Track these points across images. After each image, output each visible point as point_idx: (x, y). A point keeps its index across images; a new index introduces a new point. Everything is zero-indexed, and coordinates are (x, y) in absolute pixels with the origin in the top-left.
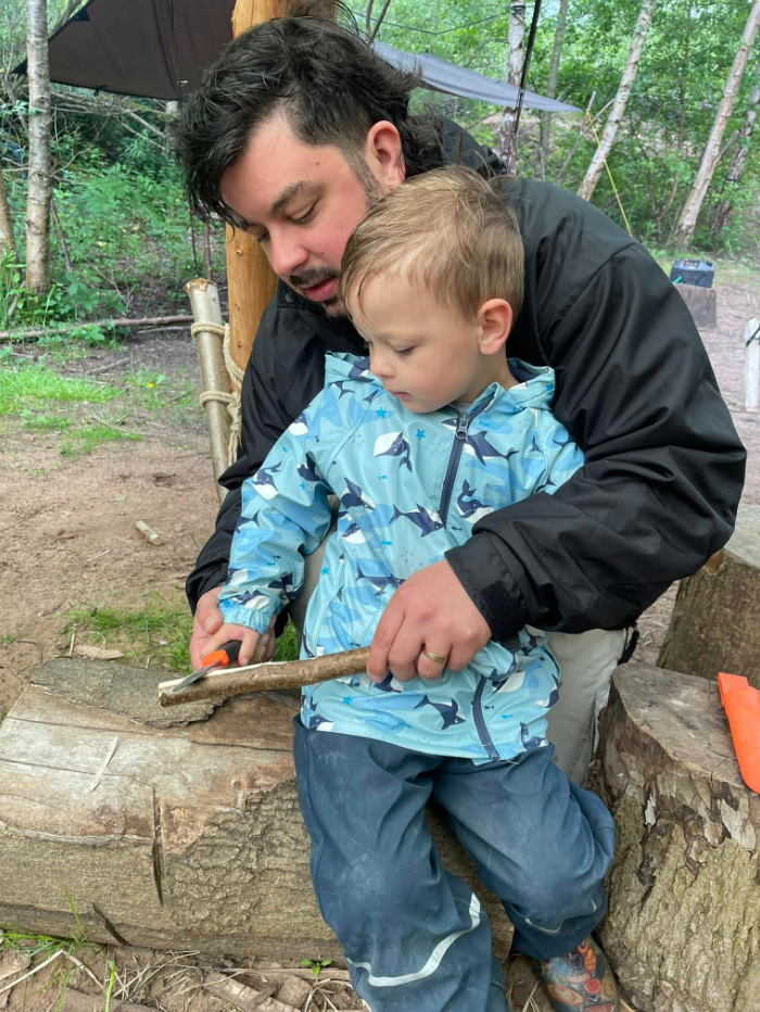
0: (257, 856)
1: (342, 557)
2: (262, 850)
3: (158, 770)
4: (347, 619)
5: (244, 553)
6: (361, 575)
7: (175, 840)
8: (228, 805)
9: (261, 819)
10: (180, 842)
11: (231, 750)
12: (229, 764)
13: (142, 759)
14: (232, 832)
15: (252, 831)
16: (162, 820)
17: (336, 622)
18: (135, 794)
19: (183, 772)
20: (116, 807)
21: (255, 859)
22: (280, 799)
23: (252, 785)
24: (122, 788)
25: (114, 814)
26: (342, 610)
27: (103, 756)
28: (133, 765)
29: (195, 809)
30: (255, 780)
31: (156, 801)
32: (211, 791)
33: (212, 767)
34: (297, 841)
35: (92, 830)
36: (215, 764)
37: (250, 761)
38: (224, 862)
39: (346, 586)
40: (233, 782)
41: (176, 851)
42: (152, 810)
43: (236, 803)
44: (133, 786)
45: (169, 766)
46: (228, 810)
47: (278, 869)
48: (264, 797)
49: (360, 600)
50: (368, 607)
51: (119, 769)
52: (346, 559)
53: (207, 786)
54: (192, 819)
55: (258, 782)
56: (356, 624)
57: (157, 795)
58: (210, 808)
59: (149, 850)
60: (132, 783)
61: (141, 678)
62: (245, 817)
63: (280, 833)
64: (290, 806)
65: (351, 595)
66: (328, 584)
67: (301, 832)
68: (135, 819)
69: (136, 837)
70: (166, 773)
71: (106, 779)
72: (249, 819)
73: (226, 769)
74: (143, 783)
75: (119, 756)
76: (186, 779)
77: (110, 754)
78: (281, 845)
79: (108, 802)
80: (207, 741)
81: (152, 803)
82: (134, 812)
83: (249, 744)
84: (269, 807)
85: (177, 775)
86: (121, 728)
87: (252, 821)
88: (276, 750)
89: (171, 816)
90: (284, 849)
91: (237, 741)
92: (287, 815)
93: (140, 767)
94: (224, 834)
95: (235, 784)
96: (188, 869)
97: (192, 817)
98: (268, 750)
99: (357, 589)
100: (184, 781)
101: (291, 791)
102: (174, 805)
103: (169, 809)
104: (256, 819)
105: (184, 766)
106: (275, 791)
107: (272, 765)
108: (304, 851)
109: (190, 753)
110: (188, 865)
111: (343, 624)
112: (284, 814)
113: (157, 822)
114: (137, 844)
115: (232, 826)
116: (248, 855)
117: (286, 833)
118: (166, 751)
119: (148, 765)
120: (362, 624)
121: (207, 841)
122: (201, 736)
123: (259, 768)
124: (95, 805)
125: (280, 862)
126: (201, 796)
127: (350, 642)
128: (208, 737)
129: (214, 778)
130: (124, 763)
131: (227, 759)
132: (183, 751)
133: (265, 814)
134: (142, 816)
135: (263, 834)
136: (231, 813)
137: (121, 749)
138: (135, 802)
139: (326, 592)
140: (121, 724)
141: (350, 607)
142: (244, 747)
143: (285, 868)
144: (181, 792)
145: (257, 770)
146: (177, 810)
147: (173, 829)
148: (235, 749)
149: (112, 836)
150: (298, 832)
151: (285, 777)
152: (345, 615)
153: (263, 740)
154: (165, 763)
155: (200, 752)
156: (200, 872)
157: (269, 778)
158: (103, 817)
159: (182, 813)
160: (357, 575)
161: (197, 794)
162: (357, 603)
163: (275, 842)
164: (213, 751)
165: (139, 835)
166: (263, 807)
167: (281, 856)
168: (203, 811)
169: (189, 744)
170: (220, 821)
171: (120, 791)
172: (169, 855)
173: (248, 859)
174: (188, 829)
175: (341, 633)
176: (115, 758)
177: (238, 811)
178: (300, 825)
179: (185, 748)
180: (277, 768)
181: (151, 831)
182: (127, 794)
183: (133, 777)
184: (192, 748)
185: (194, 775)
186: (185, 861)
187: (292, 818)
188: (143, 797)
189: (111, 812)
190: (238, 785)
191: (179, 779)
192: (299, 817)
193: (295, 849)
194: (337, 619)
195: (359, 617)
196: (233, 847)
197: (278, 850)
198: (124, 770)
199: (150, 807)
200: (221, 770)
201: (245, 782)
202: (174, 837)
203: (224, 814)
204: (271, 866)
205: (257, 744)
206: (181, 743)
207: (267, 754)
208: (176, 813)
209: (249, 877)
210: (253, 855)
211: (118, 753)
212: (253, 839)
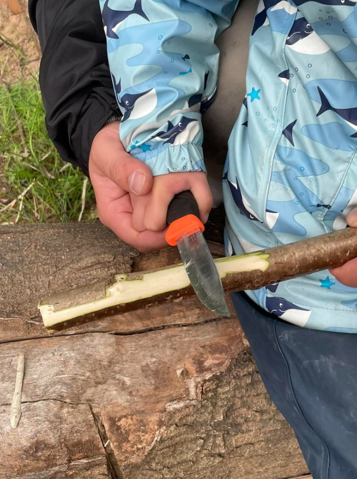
0: (224, 440)
1: (285, 75)
2: (228, 433)
3: (87, 382)
4: (307, 170)
5: (139, 69)
6: (326, 105)
7: (129, 449)
8: (179, 399)
9: (220, 404)
10: (135, 449)
11: (164, 334)
12: (168, 352)
13: (62, 372)
14: (191, 426)
15: (213, 418)
16: (108, 434)
17: (292, 177)
18: (70, 419)
19: (118, 376)
20: (52, 439)
21: (222, 444)
22: (237, 377)
23: (201, 369)
24: (53, 418)
25: (53, 447)
26: (297, 159)
27: (12, 379)
28: (55, 383)
29: (143, 412)
30: (202, 362)
31: (96, 417)
32: (156, 388)
33: (150, 360)
34: (261, 412)
35: (29, 468)
36: (152, 356)
37: (190, 342)
38: (190, 456)
39: (301, 123)
40: (179, 372)
41: (134, 459)
42: (95, 429)
43: (188, 395)
44: (65, 410)
45: (99, 373)
46: (182, 404)
47: (246, 444)
48: (217, 379)
49: (325, 142)
50: (340, 153)
51: (39, 392)
52: (294, 79)
53: (151, 384)
54: (143, 423)
55: (207, 364)
56: (323, 179)
57: (95, 410)
58: (160, 406)
59: (104, 469)
60: (62, 407)
61: (13, 251)
62: (202, 406)
63: (244, 410)
64: (249, 381)
65: (311, 136)
66: (264, 115)
67: (264, 401)
68: (79, 444)
69: (85, 461)
70: (98, 383)
71: (28, 409)
72: (207, 407)
73: (166, 360)
74: (75, 403)
75: (33, 374)
76: (124, 383)
77: (19, 375)
78: (246, 421)
79: (41, 437)
80: (133, 329)
81: (92, 422)
82: (76, 437)
83: (183, 321)
84: (227, 389)
85: (112, 381)
86: (20, 335)
87: (211, 408)
88: (215, 320)
89: (119, 428)
90: (250, 424)
91: (168, 320)
92: (247, 390)
93: (64, 384)
94: (183, 429)
95: (182, 373)
96: (150, 472)
97: (141, 421)
98: (206, 322)
99: (319, 126)
100: (123, 386)
101: (247, 366)
102: (118, 415)
103: (113, 421)
104: (214, 405)
105: (116, 369)
106: (229, 370)
107: (217, 340)
108: (270, 419)
109: (118, 351)
110: (151, 469)
111: (301, 179)
112: (244, 391)
113: (104, 438)
114: (88, 467)
115: (190, 419)
116: (214, 442)
117: (249, 408)
118: (89, 355)
119: (74, 379)
120: (333, 177)
121: (167, 443)
122: (121, 323)
123: (203, 347)
124: (25, 443)
125: (247, 437)
126: (147, 397)
127: (315, 203)
128: (130, 323)
129: (156, 373)
130: (42, 382)
131: (164, 346)
132: (110, 350)
133: (223, 396)
134: (86, 438)
135: (226, 416)
136: (187, 407)
137: (31, 364)
138: (73, 427)
139: (264, 130)
140: (17, 329)
141: (312, 155)
142: (179, 326)
143: (253, 440)
144: (122, 400)
145: (201, 350)
146: (124, 419)
147: (123, 438)
148: (170, 332)
149: (56, 468)
150: (262, 403)
151: (235, 350)
152: (303, 164)
153: (197, 311)
154: (93, 371)
155: (129, 344)
156: (165, 471)
157: (218, 355)
158: (40, 454)
159: (130, 421)
160: (318, 106)
161: (141, 396)
162: (321, 147)
163: (239, 420)
164: (144, 340)
165: (87, 457)
166: (220, 390)
167: (249, 431)
168: (153, 411)
169: (113, 339)
170: (177, 421)
171: (51, 422)
172: (126, 467)
173: (215, 445)
174: (141, 434)
175: (300, 190)
176: (28, 377)
177: (193, 402)
178: (262, 396)
179: (110, 345)
180: (223, 341)
181: (99, 449)
182: (61, 422)
183: (60, 399)
184: (118, 344)
185: (131, 376)
186: (147, 467)
187: (253, 393)
188: (80, 419)
189: (47, 446)
190: (185, 373)
191: (115, 385)
192: (262, 388)
193: (261, 420)
194: (294, 172)
195: (326, 168)
196: (197, 439)
197: (244, 428)
198: (45, 392)
199: (91, 426)
200: (160, 362)
201: (192, 368)
202: (126, 446)
203: (179, 410)
204: (239, 444)
205: (192, 319)
206: (103, 341)
207: (208, 327)
208: (122, 422)
209: (218, 460)
210: (219, 441)
211: (29, 370)
212: (217, 426)
